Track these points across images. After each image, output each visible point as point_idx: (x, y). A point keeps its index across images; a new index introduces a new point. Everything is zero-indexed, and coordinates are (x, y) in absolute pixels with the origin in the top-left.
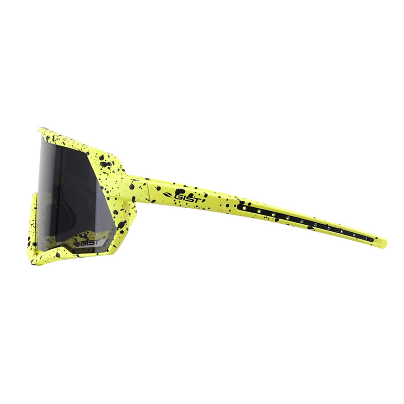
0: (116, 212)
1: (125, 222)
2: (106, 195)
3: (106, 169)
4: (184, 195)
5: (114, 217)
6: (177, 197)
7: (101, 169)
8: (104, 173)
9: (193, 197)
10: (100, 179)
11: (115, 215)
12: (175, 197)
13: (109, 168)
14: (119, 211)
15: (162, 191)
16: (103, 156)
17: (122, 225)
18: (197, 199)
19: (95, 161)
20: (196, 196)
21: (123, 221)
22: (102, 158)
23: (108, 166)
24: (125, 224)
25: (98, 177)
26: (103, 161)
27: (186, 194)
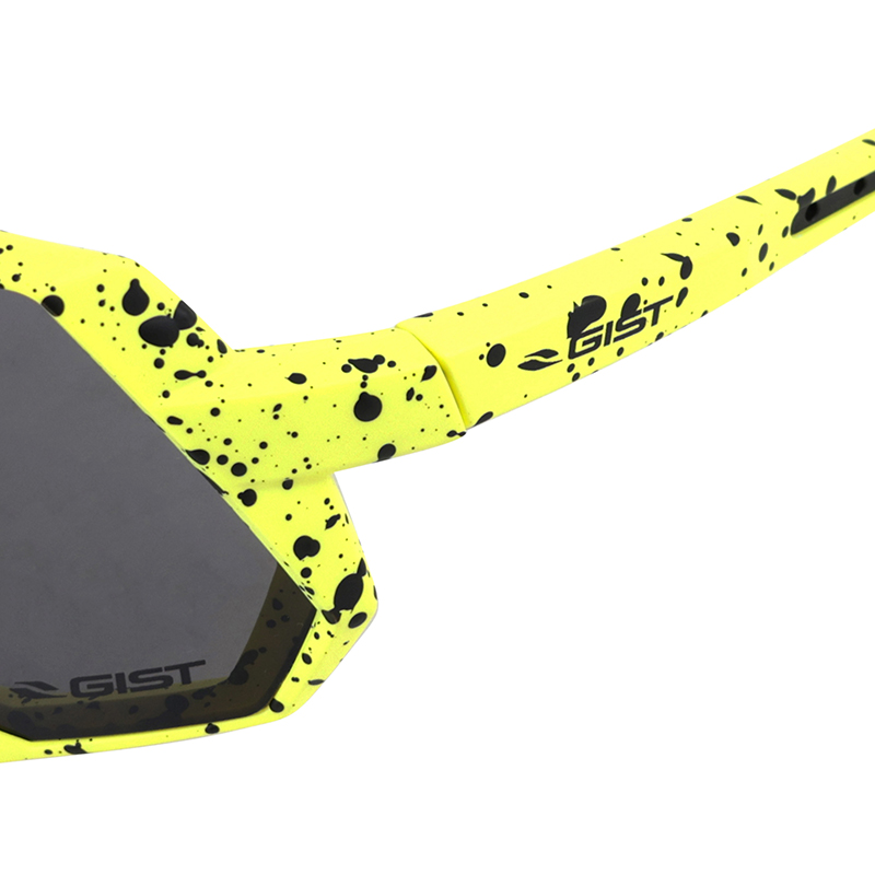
0: (306, 547)
1: (362, 568)
2: (232, 486)
3: (180, 354)
4: (603, 321)
5: (306, 573)
6: (579, 347)
7: (159, 364)
8: (182, 375)
9: (641, 306)
10: (174, 421)
11: (308, 562)
12: (573, 354)
13: (194, 341)
14: (317, 532)
15: (514, 358)
16: (135, 284)
17: (350, 590)
18: (656, 307)
19: (110, 329)
20: (650, 295)
21: (353, 570)
22: (135, 299)
23: (184, 334)
24: (365, 578)
25: (158, 411)
26: (151, 312)
27: (613, 313)
